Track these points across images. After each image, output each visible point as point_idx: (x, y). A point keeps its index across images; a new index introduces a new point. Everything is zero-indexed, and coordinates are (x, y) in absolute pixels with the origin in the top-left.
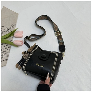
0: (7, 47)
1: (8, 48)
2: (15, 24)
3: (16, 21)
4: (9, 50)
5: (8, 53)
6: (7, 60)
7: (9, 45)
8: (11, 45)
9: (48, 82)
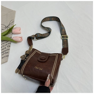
0: (7, 43)
1: (8, 45)
2: (13, 21)
3: (14, 18)
4: (10, 46)
5: (9, 50)
6: (8, 56)
7: (9, 42)
8: (11, 41)
9: (47, 84)
